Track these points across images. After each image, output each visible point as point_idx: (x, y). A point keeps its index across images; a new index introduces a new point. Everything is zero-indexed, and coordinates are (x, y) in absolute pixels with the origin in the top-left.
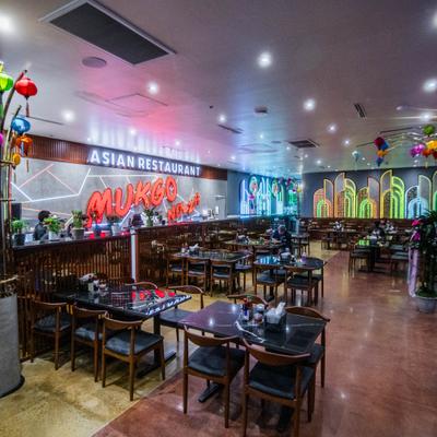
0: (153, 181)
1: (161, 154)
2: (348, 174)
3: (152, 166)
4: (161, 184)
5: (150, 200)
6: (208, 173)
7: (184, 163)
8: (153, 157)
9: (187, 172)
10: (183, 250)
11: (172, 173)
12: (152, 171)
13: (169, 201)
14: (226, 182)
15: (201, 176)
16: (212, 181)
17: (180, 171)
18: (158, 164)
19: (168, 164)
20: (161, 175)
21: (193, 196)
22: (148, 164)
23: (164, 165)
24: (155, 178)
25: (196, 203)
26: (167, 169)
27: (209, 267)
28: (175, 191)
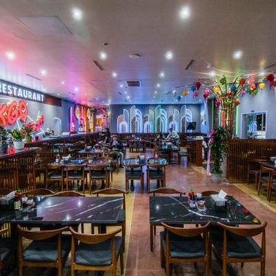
0: (8, 104)
1: (14, 81)
2: (138, 106)
3: (7, 90)
4: (15, 106)
5: (7, 120)
6: (50, 100)
7: (33, 91)
8: (8, 83)
9: (34, 98)
10: (57, 160)
11: (23, 98)
12: (7, 95)
13: (21, 121)
14: (60, 108)
15: (45, 102)
16: (52, 106)
17: (30, 96)
18: (12, 89)
19: (20, 90)
20: (15, 99)
21: (39, 117)
22: (4, 89)
23: (17, 91)
24: (10, 101)
25: (42, 122)
26: (20, 94)
27: (80, 172)
28: (27, 113)
